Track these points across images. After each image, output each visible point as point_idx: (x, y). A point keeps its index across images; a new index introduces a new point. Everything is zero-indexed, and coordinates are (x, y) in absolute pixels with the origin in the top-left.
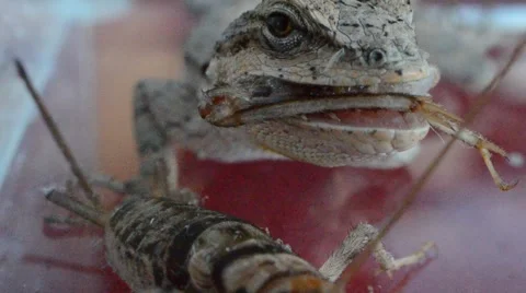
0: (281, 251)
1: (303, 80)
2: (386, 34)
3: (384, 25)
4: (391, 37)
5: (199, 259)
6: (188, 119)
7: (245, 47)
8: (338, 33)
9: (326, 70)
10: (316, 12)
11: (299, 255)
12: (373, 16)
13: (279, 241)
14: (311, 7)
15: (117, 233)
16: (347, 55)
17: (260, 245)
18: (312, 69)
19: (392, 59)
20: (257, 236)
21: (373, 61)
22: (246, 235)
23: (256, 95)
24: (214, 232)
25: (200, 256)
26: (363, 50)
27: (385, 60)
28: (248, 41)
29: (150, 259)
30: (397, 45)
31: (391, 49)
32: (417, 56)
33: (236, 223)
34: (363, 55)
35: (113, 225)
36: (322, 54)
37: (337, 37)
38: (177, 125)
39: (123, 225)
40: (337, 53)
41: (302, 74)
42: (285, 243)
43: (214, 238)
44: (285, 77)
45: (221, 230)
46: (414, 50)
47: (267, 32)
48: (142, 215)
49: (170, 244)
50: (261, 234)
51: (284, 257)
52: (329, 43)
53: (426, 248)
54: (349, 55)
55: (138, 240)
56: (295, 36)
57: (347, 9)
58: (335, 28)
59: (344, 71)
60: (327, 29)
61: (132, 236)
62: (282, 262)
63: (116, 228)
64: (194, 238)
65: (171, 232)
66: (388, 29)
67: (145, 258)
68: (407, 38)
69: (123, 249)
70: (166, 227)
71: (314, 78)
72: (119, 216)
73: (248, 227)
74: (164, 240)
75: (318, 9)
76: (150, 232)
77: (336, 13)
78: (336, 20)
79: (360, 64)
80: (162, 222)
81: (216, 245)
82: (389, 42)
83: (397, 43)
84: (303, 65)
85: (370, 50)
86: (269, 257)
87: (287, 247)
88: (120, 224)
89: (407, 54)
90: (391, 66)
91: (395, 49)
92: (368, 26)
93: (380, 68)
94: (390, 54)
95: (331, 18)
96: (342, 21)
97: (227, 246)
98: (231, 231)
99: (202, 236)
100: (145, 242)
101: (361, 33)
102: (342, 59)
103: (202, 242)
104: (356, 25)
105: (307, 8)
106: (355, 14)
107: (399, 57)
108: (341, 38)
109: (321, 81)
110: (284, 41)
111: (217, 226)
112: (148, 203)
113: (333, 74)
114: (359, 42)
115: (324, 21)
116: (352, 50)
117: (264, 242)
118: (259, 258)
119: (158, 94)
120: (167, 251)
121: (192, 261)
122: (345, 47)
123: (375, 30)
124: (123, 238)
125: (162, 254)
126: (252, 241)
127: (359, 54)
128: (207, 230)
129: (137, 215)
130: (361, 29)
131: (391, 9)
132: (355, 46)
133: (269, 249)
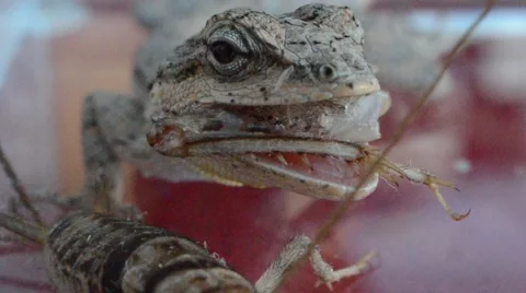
0: (215, 265)
1: (255, 102)
2: (334, 50)
3: (331, 42)
4: (340, 52)
5: (132, 275)
6: (133, 137)
7: (194, 74)
8: (286, 51)
9: (276, 89)
10: (262, 31)
11: (233, 269)
12: (319, 33)
13: (214, 255)
14: (257, 26)
15: (55, 250)
16: (297, 72)
17: (194, 260)
18: (263, 89)
19: (342, 74)
20: (191, 250)
21: (323, 75)
22: (181, 250)
23: (206, 128)
24: (148, 248)
25: (134, 273)
26: (312, 66)
27: (335, 75)
28: (196, 68)
29: (86, 276)
30: (346, 60)
31: (341, 64)
32: (366, 69)
33: (173, 238)
34: (312, 71)
35: (52, 242)
36: (270, 74)
37: (285, 55)
38: (123, 143)
39: (60, 242)
40: (286, 72)
41: (253, 95)
42: (221, 257)
43: (148, 254)
44: (237, 102)
45: (155, 245)
46: (363, 63)
47: (212, 58)
48: (79, 232)
49: (105, 261)
50: (197, 248)
51: (217, 271)
52: (278, 61)
53: (368, 257)
54: (299, 73)
55: (74, 257)
56: (240, 61)
57: (293, 28)
58: (282, 47)
59: (295, 89)
60: (274, 48)
61: (68, 253)
62: (214, 277)
63: (54, 246)
64: (129, 254)
65: (106, 249)
66: (336, 44)
67: (81, 276)
68: (356, 53)
69: (60, 267)
70: (103, 244)
71: (266, 99)
72: (57, 233)
73: (184, 242)
74: (100, 257)
75: (264, 28)
76: (86, 249)
77: (282, 32)
78: (283, 38)
79: (311, 80)
80: (99, 239)
81: (150, 262)
82: (338, 57)
83: (346, 58)
84: (254, 86)
85: (320, 66)
86: (201, 272)
87: (222, 261)
88: (57, 241)
89: (357, 67)
90: (342, 80)
91: (345, 64)
92: (316, 43)
93: (331, 82)
94: (340, 68)
95: (278, 37)
96: (289, 40)
97: (161, 262)
98: (165, 246)
99: (135, 252)
100: (82, 259)
101: (309, 51)
102: (292, 77)
103: (136, 258)
104: (303, 43)
105: (253, 28)
106: (301, 32)
107: (349, 71)
108: (289, 56)
109: (273, 101)
110: (229, 66)
111: (152, 241)
112: (87, 219)
113: (283, 92)
114: (307, 59)
115: (271, 40)
116: (301, 67)
117: (198, 256)
118: (191, 273)
119: (106, 109)
120: (102, 269)
121: (126, 278)
122: (295, 65)
123: (322, 47)
124: (60, 256)
125: (97, 272)
126: (186, 256)
127: (308, 70)
128: (142, 246)
129: (75, 232)
130: (308, 46)
131: (337, 26)
132: (303, 63)
133: (202, 264)
